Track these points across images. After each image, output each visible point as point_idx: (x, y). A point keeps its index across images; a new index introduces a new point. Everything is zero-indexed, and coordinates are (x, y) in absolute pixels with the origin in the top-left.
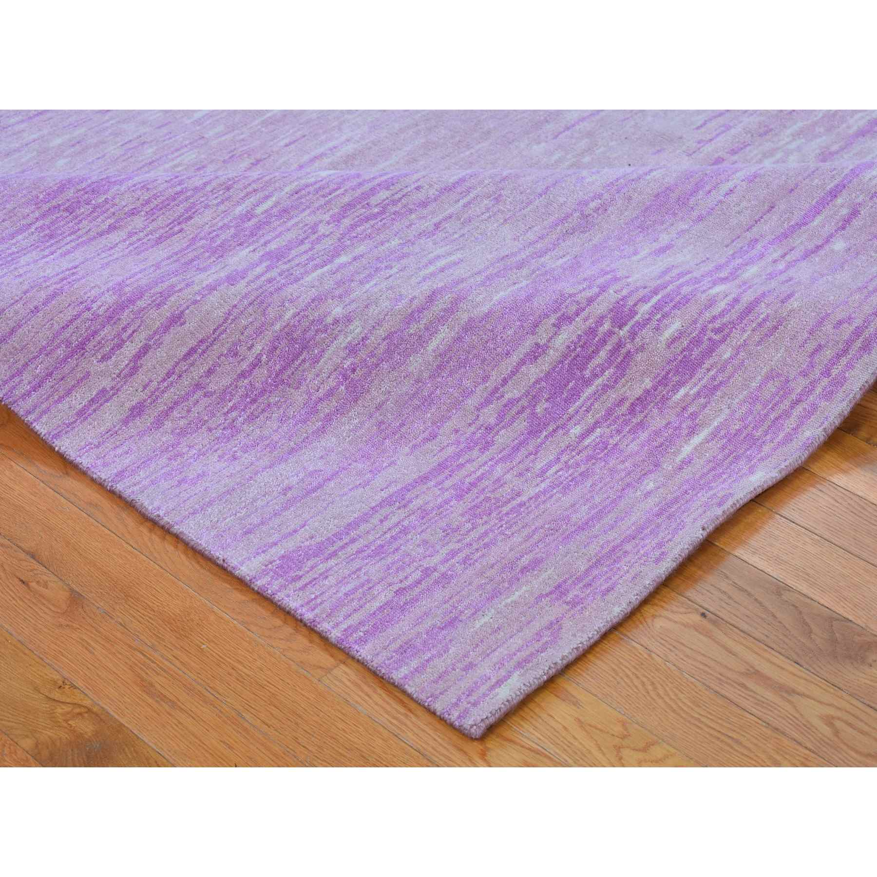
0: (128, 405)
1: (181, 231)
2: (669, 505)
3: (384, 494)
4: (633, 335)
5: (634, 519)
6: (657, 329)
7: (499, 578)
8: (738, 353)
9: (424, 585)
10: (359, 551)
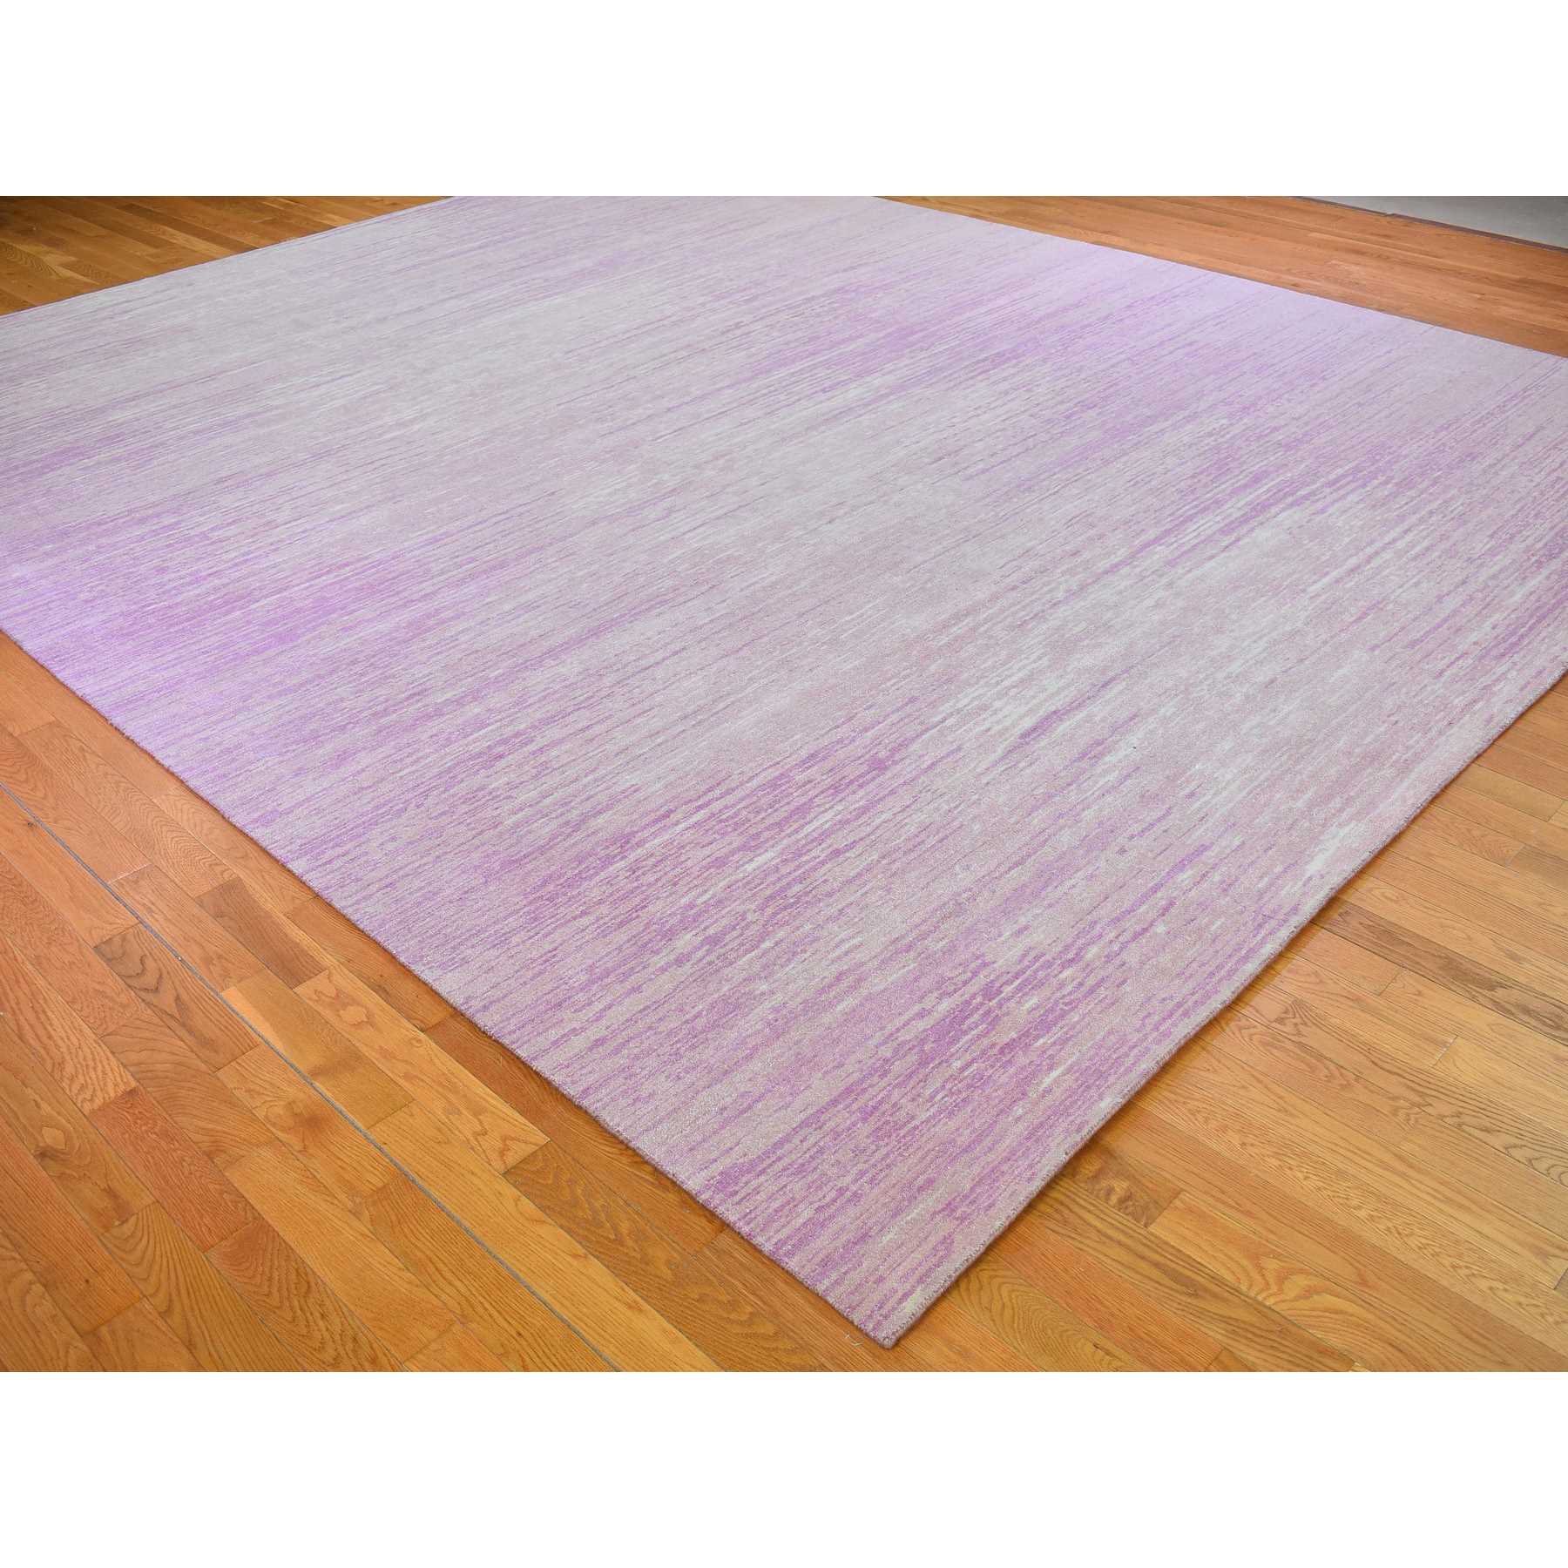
0: (593, 1038)
1: (638, 917)
2: (1036, 1129)
3: (803, 1116)
4: (1000, 1006)
5: (1008, 1142)
6: (1019, 1002)
7: (900, 1197)
8: (1084, 1018)
9: (838, 1203)
10: (784, 1169)
